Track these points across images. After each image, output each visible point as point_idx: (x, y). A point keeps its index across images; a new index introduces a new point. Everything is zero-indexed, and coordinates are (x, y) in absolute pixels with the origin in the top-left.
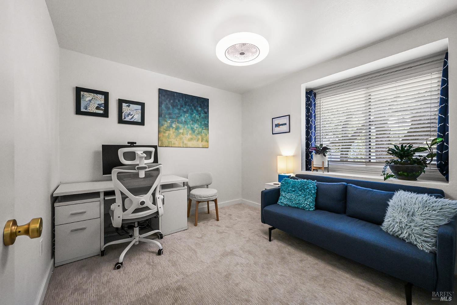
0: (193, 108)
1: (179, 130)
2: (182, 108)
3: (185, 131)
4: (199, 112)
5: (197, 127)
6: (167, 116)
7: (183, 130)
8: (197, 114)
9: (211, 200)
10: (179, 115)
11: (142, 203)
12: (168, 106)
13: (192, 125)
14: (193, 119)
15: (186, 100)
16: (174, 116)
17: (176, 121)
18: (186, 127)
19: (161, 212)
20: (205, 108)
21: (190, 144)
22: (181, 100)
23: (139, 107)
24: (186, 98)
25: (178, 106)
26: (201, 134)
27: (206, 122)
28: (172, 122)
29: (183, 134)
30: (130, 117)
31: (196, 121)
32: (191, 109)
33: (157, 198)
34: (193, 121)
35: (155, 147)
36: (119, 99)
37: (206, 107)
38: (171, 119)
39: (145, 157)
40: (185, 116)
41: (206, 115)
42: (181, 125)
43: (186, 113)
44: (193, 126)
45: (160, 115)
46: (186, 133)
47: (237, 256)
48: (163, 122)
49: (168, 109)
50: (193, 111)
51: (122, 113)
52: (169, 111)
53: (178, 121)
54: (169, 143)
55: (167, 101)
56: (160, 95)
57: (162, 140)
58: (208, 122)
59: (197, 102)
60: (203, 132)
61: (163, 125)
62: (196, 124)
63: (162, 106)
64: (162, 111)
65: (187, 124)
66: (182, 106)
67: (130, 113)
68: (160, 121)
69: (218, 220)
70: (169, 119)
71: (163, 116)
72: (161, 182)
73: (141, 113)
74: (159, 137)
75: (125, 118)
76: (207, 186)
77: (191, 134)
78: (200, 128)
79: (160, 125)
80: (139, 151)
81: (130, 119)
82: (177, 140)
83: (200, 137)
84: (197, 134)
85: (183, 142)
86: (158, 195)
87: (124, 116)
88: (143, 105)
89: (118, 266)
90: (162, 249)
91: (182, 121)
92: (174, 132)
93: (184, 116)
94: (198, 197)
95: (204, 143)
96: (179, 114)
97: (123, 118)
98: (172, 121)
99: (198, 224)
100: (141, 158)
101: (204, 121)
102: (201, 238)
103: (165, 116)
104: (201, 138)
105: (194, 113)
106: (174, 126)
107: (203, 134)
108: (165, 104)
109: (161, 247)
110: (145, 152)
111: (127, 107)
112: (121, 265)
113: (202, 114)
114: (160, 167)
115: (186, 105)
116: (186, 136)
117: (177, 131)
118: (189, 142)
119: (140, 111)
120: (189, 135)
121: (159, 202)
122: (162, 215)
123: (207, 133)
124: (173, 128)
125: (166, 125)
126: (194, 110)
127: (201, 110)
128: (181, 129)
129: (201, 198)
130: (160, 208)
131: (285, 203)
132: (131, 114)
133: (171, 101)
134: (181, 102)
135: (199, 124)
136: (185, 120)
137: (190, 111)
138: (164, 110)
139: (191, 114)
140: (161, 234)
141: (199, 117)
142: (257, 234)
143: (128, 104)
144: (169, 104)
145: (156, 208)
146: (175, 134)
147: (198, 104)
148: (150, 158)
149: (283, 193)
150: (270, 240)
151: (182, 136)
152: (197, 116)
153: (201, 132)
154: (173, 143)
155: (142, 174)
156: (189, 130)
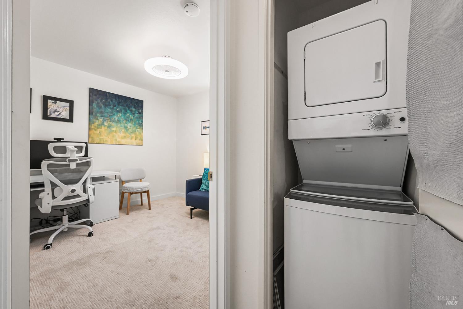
0: (127, 108)
1: (112, 129)
2: (115, 108)
3: (118, 129)
4: (133, 113)
5: (131, 126)
6: (98, 114)
7: (116, 128)
8: (131, 114)
9: (143, 191)
10: (112, 115)
11: (73, 191)
12: (100, 105)
13: (125, 124)
14: (127, 118)
15: (119, 101)
16: (106, 115)
17: (108, 120)
18: (119, 125)
19: (91, 200)
20: (139, 109)
21: (123, 141)
22: (114, 100)
23: (68, 104)
24: (119, 98)
25: (110, 106)
26: (135, 132)
27: (140, 122)
28: (104, 121)
29: (116, 132)
30: (57, 113)
31: (129, 120)
32: (125, 109)
33: (88, 188)
34: (126, 120)
35: (86, 143)
36: (43, 95)
37: (141, 108)
38: (103, 118)
39: (76, 151)
40: (119, 116)
41: (140, 115)
42: (113, 124)
43: (119, 113)
44: (127, 124)
45: (90, 113)
46: (119, 131)
47: (161, 229)
48: (94, 120)
49: (100, 108)
50: (126, 111)
51: (47, 109)
52: (101, 110)
53: (110, 119)
54: (100, 140)
55: (99, 100)
56: (91, 94)
57: (93, 137)
58: (142, 122)
59: (131, 103)
60: (137, 131)
61: (94, 123)
62: (130, 123)
63: (93, 105)
64: (93, 109)
65: (121, 123)
66: (115, 105)
67: (57, 109)
68: (91, 118)
69: (150, 209)
70: (100, 117)
71: (94, 114)
72: (92, 174)
73: (69, 110)
74: (90, 134)
75: (50, 115)
76: (141, 180)
77: (125, 132)
78: (134, 127)
79: (90, 122)
80: (70, 146)
81: (57, 116)
82: (109, 138)
83: (133, 135)
84: (131, 132)
85: (116, 140)
86: (88, 185)
87: (50, 113)
88: (71, 103)
89: (48, 247)
90: (92, 232)
91: (115, 120)
92: (105, 130)
93: (117, 115)
94: (130, 188)
95: (138, 141)
96: (112, 113)
97: (48, 114)
98: (104, 119)
99: (130, 213)
100: (72, 151)
101: (139, 121)
102: (132, 222)
103: (96, 114)
104: (135, 137)
105: (128, 113)
106: (106, 124)
107: (137, 133)
108: (97, 102)
109: (92, 231)
110: (75, 147)
111: (54, 104)
112: (50, 246)
113: (136, 114)
114: (91, 160)
115: (119, 105)
116: (119, 134)
117: (109, 129)
118: (122, 140)
119: (68, 108)
120: (122, 133)
121: (90, 191)
122: (93, 202)
123: (141, 132)
124: (105, 126)
125: (97, 123)
126: (128, 110)
127: (135, 111)
128: (114, 127)
129: (133, 189)
130: (91, 196)
131: (205, 189)
132: (57, 111)
133: (103, 100)
134: (114, 102)
135: (133, 123)
136: (119, 119)
137: (123, 111)
138: (95, 109)
139: (125, 114)
140: (91, 222)
141: (133, 116)
142: (182, 216)
143: (54, 101)
144: (100, 103)
145: (87, 196)
146: (107, 131)
147: (133, 105)
148: (81, 152)
149: (204, 182)
150: (191, 218)
151: (114, 134)
152: (130, 116)
153: (135, 131)
154: (104, 140)
155: (73, 166)
156: (122, 128)
